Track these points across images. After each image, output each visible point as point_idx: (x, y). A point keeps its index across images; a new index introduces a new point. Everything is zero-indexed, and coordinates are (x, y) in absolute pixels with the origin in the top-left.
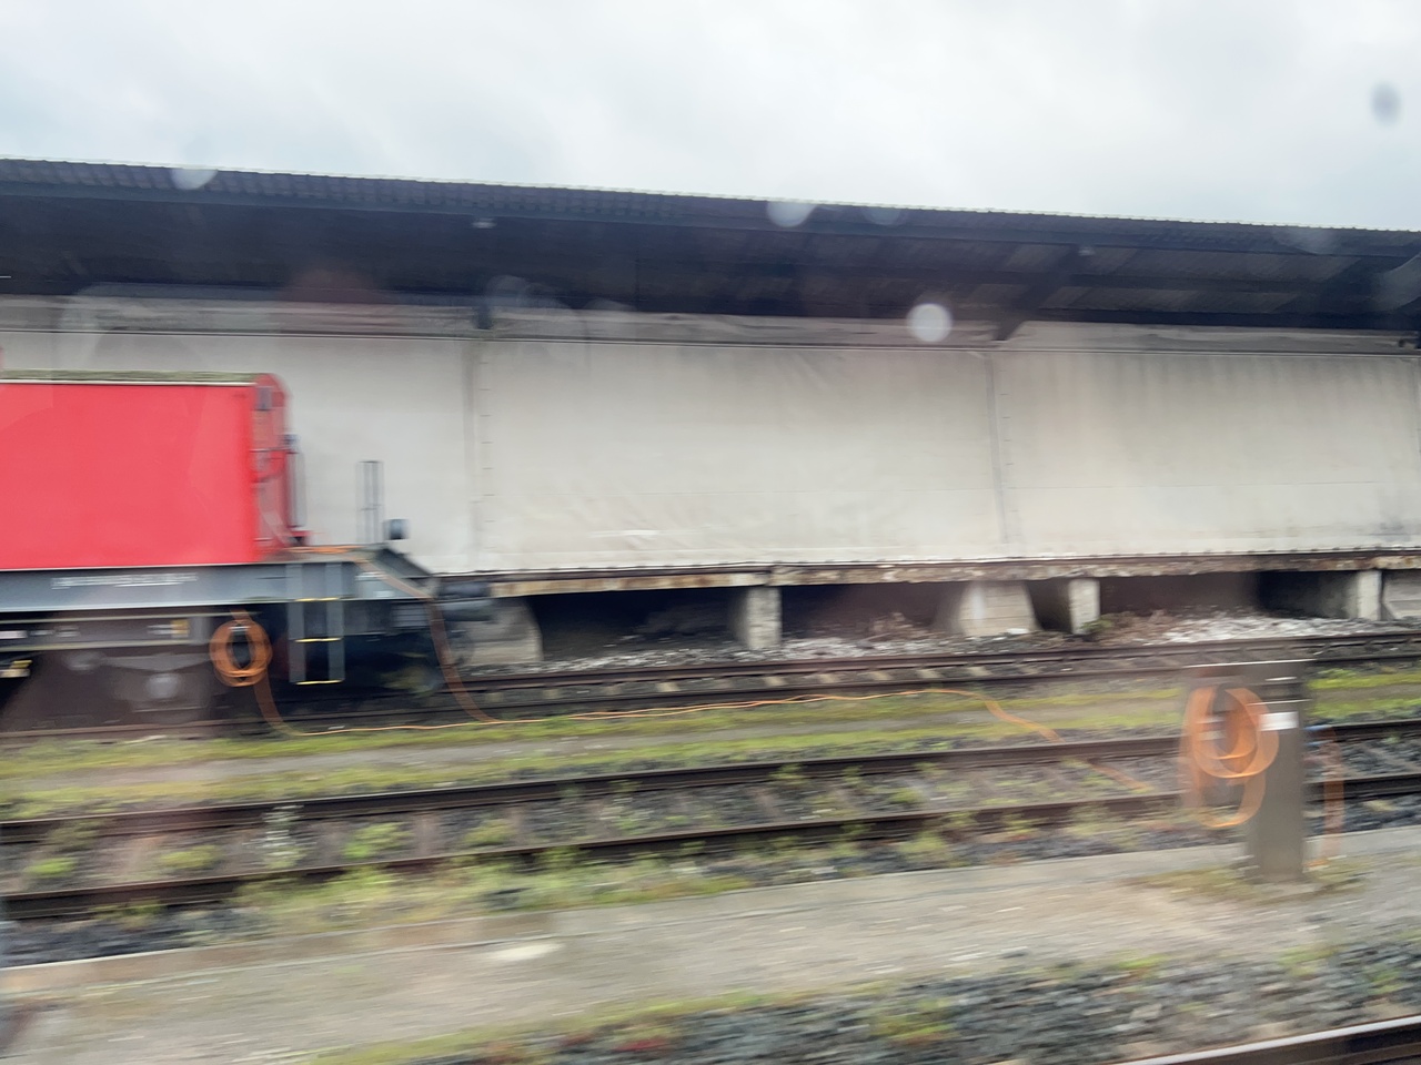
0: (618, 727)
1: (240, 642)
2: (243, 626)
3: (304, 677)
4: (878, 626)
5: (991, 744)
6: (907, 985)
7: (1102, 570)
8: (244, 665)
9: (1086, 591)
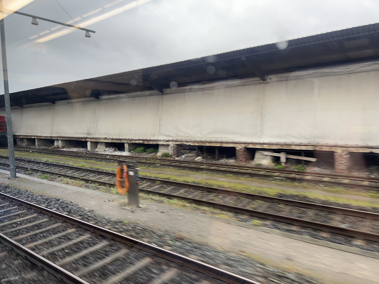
9: (60, 142)
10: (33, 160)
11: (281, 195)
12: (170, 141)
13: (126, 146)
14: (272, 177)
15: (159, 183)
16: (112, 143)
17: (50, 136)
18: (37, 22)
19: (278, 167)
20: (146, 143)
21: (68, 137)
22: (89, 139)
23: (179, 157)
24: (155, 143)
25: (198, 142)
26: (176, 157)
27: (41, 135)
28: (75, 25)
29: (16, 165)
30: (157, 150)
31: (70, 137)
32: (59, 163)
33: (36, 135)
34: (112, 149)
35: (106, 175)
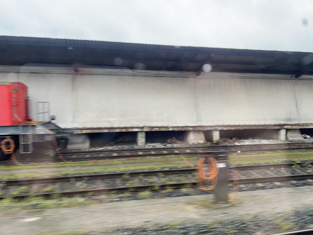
0: (96, 164)
1: (8, 144)
2: (8, 140)
3: (23, 151)
4: (169, 141)
5: (179, 168)
6: (115, 229)
7: (220, 128)
8: (9, 149)
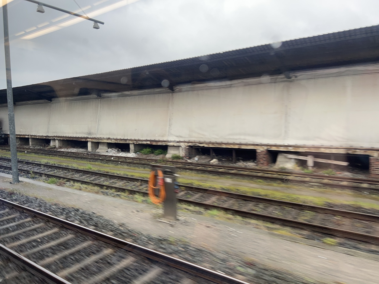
9: (57, 141)
10: (31, 162)
11: (330, 205)
12: (182, 142)
13: (132, 147)
14: (307, 183)
15: (183, 189)
16: (115, 143)
17: (46, 135)
18: (43, 10)
19: (306, 171)
20: (154, 144)
21: (66, 137)
22: (90, 140)
23: (191, 159)
24: (164, 144)
25: (213, 144)
26: (188, 159)
27: (35, 135)
28: (82, 15)
29: (19, 168)
30: (166, 151)
31: (68, 137)
32: (61, 165)
33: (30, 134)
34: (115, 150)
35: (119, 179)
